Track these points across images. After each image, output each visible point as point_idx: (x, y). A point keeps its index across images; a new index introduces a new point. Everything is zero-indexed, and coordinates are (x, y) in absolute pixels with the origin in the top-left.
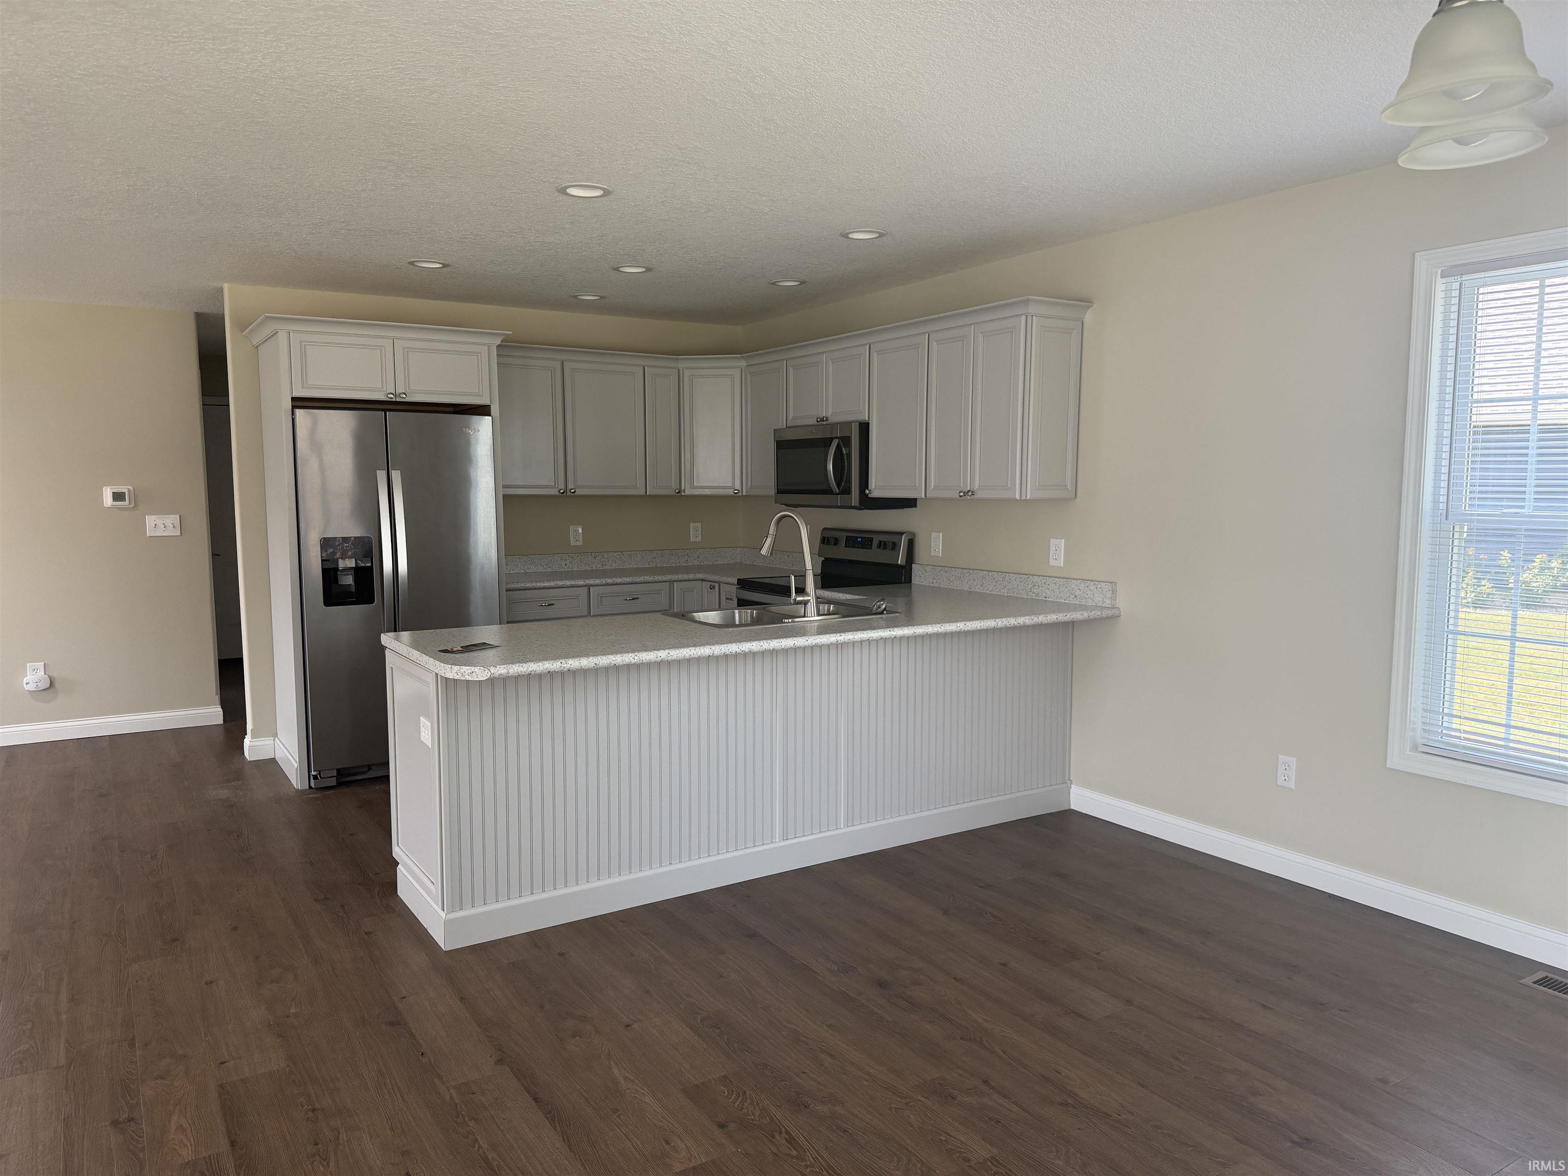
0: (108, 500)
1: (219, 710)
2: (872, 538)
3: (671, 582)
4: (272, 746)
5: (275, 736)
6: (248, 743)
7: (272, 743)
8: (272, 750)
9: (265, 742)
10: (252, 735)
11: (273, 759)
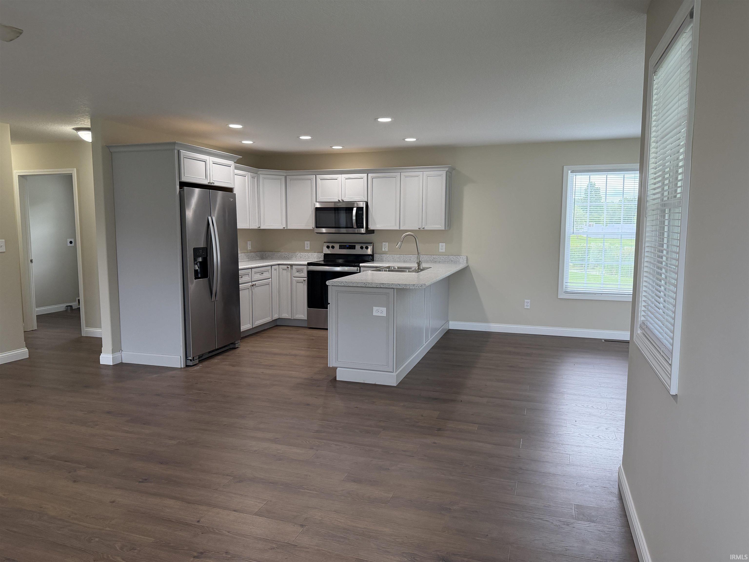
1: (26, 350)
2: (355, 245)
3: (271, 266)
4: (121, 356)
5: (121, 351)
6: (111, 357)
7: (120, 355)
8: (121, 358)
9: (118, 354)
10: (112, 352)
11: (122, 363)
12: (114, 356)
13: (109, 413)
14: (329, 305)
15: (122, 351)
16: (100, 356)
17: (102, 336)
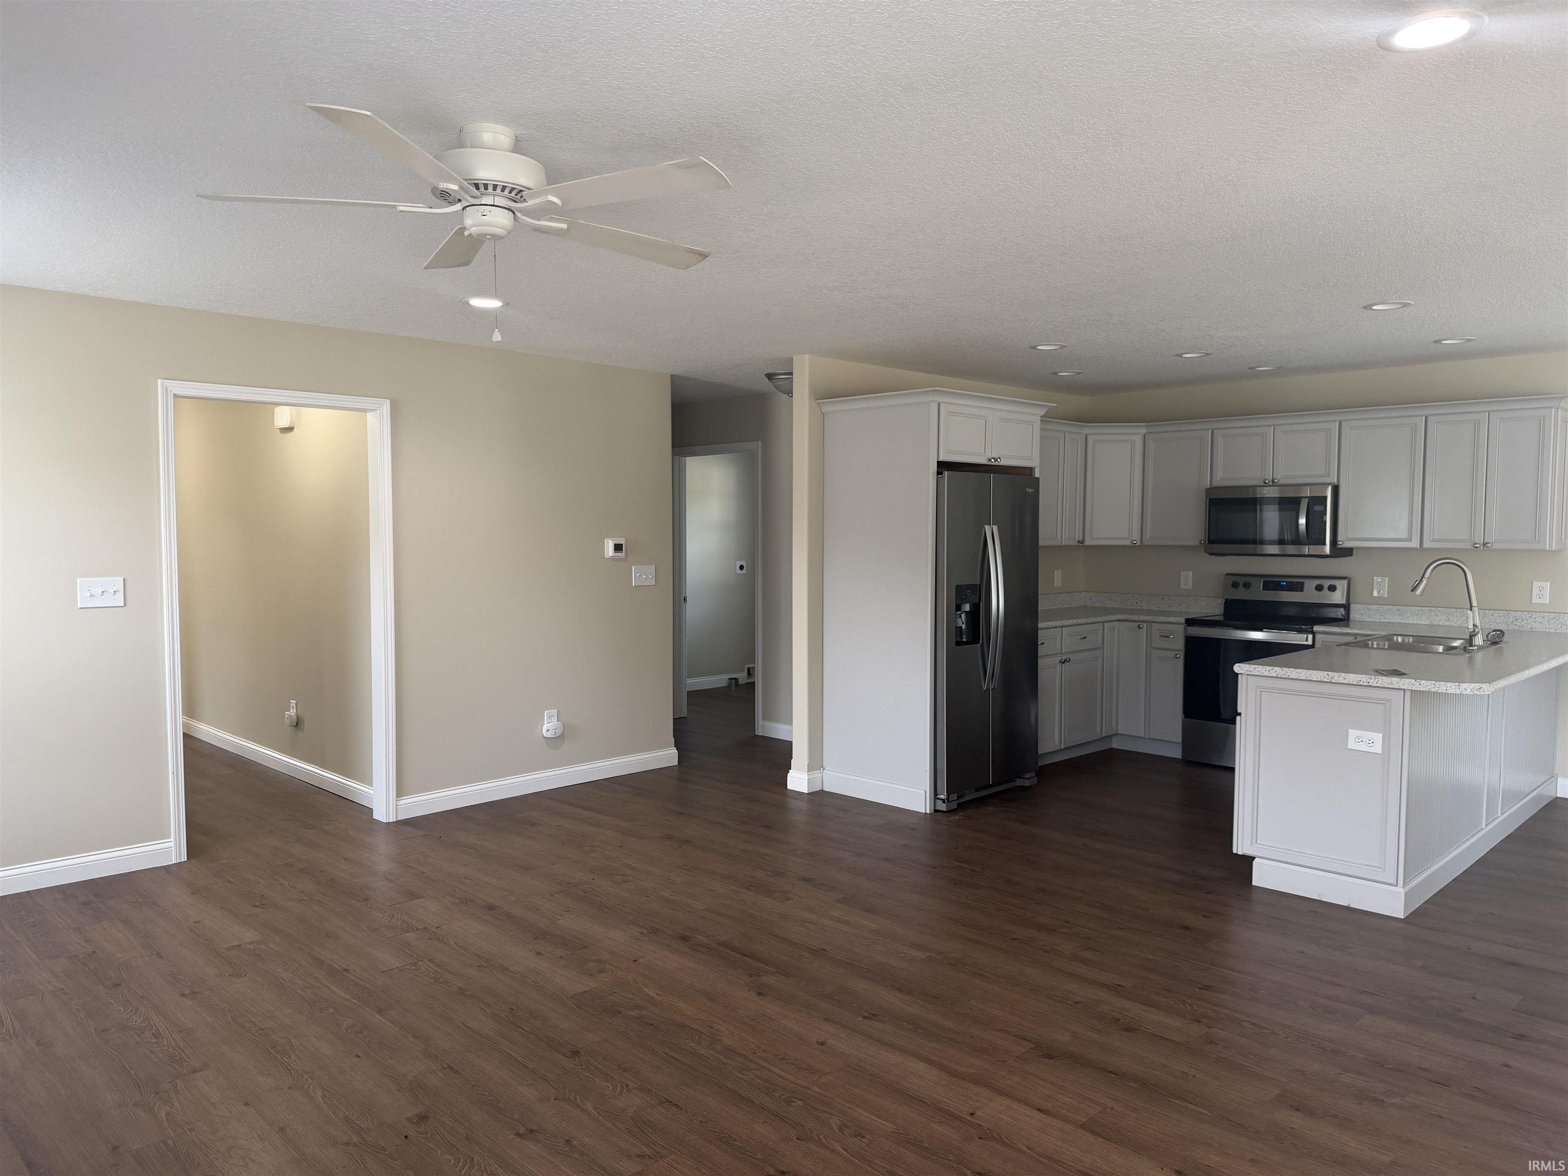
0: (610, 551)
1: (674, 751)
2: (1303, 582)
3: (1104, 622)
4: (821, 778)
5: (822, 768)
6: (806, 777)
7: (821, 775)
8: (821, 782)
9: (817, 774)
10: (808, 769)
11: (822, 791)
12: (810, 777)
13: (807, 880)
14: (1238, 718)
15: (824, 769)
16: (788, 775)
17: (792, 739)
